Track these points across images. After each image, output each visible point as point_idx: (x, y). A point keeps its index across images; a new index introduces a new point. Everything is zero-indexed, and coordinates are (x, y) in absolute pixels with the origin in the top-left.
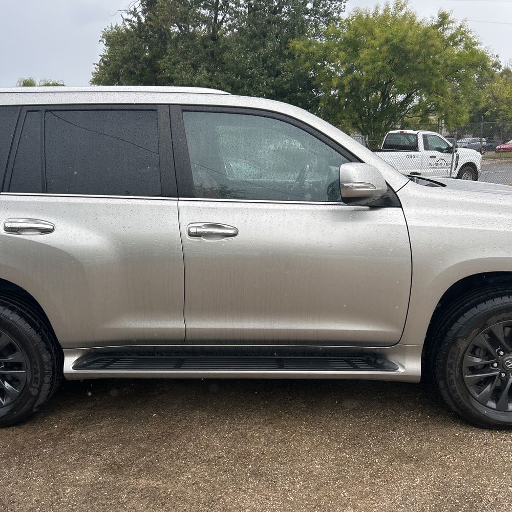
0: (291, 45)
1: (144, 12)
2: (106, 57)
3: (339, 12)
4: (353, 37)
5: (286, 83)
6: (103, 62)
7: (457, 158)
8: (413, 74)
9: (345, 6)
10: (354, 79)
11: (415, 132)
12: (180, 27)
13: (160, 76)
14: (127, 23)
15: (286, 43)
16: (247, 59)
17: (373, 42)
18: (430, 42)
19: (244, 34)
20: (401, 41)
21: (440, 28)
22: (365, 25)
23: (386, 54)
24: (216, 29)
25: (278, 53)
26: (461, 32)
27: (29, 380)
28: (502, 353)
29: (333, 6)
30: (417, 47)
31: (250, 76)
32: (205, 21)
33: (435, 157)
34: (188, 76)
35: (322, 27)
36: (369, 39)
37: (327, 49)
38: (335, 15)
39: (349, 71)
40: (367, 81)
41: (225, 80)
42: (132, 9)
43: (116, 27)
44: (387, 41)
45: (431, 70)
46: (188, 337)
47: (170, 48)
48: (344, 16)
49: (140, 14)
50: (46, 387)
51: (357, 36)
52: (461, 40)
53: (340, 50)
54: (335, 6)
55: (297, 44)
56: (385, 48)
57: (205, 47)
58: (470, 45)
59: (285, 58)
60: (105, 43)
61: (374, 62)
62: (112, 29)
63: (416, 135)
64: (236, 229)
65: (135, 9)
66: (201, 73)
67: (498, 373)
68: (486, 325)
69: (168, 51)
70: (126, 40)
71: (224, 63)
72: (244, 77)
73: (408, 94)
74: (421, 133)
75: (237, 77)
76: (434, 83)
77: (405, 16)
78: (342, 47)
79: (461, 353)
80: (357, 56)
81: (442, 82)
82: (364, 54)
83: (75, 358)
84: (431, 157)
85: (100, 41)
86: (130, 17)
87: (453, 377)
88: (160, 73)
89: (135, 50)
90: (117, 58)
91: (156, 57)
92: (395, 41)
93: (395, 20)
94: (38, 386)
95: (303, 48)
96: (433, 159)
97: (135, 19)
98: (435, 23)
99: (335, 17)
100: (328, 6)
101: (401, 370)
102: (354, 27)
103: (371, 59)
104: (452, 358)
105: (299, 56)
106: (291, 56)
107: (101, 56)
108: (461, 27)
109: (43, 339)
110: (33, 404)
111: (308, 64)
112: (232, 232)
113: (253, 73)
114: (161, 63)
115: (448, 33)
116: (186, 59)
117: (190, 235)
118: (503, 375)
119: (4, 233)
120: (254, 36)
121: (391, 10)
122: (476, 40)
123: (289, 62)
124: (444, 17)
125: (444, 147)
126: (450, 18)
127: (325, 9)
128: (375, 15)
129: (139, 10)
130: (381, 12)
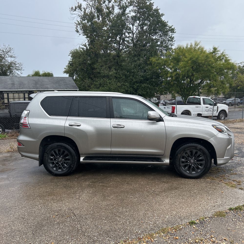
0: (151, 60)
1: (89, 45)
2: (71, 62)
3: (171, 46)
4: (177, 56)
5: (148, 75)
6: (69, 64)
7: (218, 107)
8: (202, 72)
9: (174, 43)
10: (177, 74)
11: (200, 97)
12: (104, 51)
13: (95, 71)
14: (81, 49)
15: (149, 59)
16: (132, 65)
17: (185, 59)
18: (209, 60)
19: (131, 55)
20: (196, 59)
21: (214, 54)
22: (182, 52)
23: (190, 64)
24: (119, 53)
25: (146, 63)
26: (223, 55)
27: (71, 163)
28: (190, 158)
29: (169, 43)
30: (203, 62)
31: (133, 72)
32: (115, 49)
33: (208, 107)
34: (107, 72)
35: (164, 52)
36: (184, 57)
37: (166, 61)
38: (170, 47)
39: (175, 70)
40: (182, 75)
41: (122, 74)
42: (84, 44)
43: (76, 50)
44: (191, 59)
45: (210, 70)
46: (112, 153)
47: (99, 60)
48: (173, 47)
49: (87, 45)
50: (75, 165)
51: (178, 56)
52: (223, 59)
53: (171, 62)
54: (170, 43)
55: (153, 59)
56: (190, 62)
57: (114, 59)
58: (227, 61)
59: (148, 65)
60: (71, 56)
61: (185, 67)
62: (74, 50)
63: (200, 98)
64: (124, 126)
65: (85, 44)
66: (112, 71)
67: (189, 163)
68: (185, 151)
69: (99, 61)
70: (81, 56)
71: (122, 66)
72: (131, 72)
73: (201, 80)
74: (202, 98)
75: (128, 73)
76: (211, 76)
77: (199, 49)
78: (172, 60)
79: (179, 157)
80: (178, 64)
81: (215, 75)
82: (181, 64)
83: (83, 158)
84: (206, 107)
85: (69, 55)
86: (83, 47)
87: (177, 164)
88: (95, 70)
89: (85, 60)
90: (77, 63)
91: (93, 63)
92: (194, 59)
93: (195, 50)
94: (73, 165)
95: (156, 61)
96: (207, 108)
97: (85, 48)
98: (211, 51)
99: (170, 48)
100: (167, 43)
101: (164, 162)
102: (177, 52)
103: (184, 66)
104: (177, 159)
105: (154, 64)
106: (151, 64)
107: (69, 61)
108: (223, 53)
109: (75, 153)
110: (72, 170)
111: (157, 67)
112: (123, 126)
113: (134, 71)
114: (95, 66)
115: (217, 55)
116: (106, 64)
117: (113, 127)
118: (191, 164)
119: (69, 126)
120: (135, 56)
121: (193, 46)
122: (229, 59)
123: (149, 67)
124: (215, 49)
125: (212, 103)
126: (218, 50)
127: (166, 44)
128: (187, 47)
129: (87, 44)
130: (189, 46)
